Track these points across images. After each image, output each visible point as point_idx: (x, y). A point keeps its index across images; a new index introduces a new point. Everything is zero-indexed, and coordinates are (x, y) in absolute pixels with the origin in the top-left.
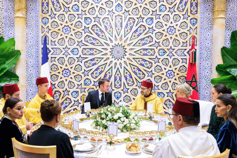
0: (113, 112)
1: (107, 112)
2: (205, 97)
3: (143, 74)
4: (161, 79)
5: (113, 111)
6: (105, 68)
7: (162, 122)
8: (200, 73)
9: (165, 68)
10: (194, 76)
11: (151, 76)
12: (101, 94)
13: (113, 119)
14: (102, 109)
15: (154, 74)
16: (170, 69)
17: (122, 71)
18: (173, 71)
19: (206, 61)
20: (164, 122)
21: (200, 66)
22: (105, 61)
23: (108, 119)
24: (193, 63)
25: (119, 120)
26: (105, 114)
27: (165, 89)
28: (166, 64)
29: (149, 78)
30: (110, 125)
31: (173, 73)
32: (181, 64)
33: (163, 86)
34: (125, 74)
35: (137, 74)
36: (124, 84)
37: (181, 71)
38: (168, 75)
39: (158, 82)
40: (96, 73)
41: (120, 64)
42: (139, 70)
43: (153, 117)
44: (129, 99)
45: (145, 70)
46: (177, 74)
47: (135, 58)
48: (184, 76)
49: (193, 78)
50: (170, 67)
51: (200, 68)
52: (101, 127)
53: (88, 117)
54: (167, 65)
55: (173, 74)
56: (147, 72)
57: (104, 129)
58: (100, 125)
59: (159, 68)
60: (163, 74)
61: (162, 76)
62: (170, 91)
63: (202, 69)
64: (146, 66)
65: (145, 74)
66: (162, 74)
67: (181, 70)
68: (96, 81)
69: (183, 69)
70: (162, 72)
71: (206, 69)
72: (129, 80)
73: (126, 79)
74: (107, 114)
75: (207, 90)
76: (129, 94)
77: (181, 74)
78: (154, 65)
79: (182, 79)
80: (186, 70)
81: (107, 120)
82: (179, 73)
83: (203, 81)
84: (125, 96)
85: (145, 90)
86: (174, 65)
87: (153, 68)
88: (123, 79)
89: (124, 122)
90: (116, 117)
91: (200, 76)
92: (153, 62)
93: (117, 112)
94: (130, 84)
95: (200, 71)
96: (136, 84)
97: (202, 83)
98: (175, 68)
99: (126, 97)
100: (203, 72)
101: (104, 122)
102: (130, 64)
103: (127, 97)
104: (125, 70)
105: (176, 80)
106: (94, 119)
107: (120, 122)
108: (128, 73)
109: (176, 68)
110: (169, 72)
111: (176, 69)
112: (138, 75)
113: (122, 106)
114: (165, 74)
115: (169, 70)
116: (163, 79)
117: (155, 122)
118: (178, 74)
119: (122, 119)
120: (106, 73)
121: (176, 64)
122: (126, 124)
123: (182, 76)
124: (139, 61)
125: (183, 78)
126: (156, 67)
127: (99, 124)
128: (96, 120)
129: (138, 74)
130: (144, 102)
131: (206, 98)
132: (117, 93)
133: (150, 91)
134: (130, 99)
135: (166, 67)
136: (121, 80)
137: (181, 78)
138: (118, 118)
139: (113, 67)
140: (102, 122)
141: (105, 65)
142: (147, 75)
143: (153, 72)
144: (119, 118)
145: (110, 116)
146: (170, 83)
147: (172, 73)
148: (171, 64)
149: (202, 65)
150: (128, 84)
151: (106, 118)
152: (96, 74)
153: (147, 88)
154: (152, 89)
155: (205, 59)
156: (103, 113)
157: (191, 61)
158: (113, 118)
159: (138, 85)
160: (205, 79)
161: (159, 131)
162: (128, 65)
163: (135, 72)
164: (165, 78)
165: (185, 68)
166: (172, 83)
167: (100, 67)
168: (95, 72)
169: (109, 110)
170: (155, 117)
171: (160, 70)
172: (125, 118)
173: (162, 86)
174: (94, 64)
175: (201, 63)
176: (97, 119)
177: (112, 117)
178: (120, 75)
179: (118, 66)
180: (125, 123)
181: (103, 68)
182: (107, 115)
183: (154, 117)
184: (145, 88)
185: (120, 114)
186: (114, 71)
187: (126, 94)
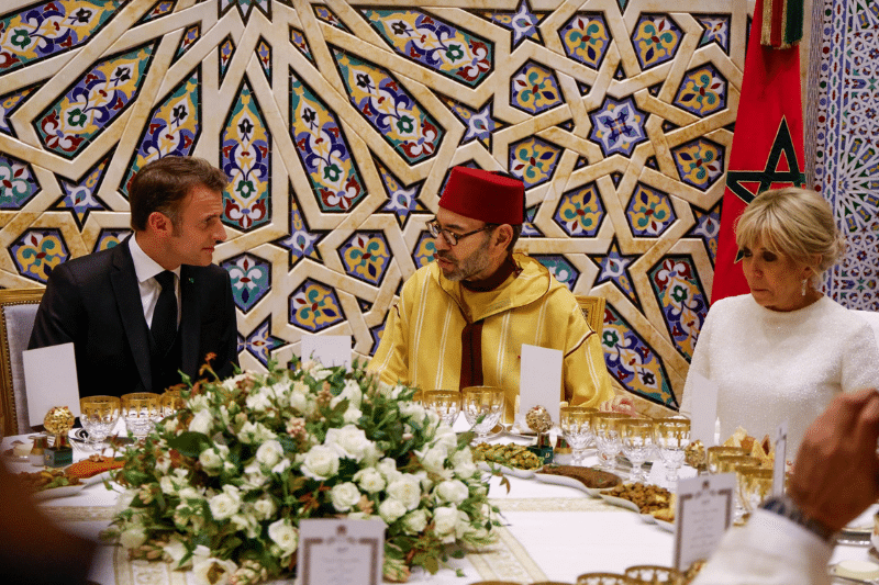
0: (294, 425)
1: (248, 427)
2: (851, 284)
3: (431, 123)
4: (553, 159)
5: (295, 413)
6: (149, 75)
7: (706, 496)
8: (822, 119)
9: (580, 84)
10: (783, 141)
11: (486, 141)
12: (157, 277)
13: (297, 484)
14: (198, 401)
15: (505, 124)
16: (620, 88)
17: (274, 98)
18: (641, 105)
19: (864, 31)
20: (722, 492)
21: (825, 68)
22: (141, 21)
23: (255, 478)
24: (784, 45)
25: (348, 486)
26: (232, 441)
27: (579, 230)
28: (591, 53)
29: (473, 151)
30: (318, 541)
31: (639, 118)
32: (689, 56)
33: (568, 213)
34: (301, 126)
35: (386, 121)
36: (293, 195)
37: (692, 103)
38: (604, 133)
39: (536, 179)
40: (78, 117)
41: (263, 48)
42: (400, 93)
43: (561, 442)
44: (329, 304)
45: (443, 98)
46: (666, 122)
47: (369, 7)
48: (709, 142)
49: (776, 151)
50: (620, 72)
51: (823, 84)
52: (202, 550)
53: (58, 463)
54: (594, 59)
55: (636, 127)
56: (459, 110)
57: (229, 565)
58: (184, 533)
59: (538, 81)
60: (568, 125)
61: (560, 136)
62: (615, 241)
63: (834, 88)
64: (449, 65)
65: (443, 122)
66: (562, 125)
67: (688, 97)
68: (75, 177)
69: (702, 91)
70: (562, 112)
71: (860, 91)
72: (330, 167)
73: (308, 163)
74: (242, 437)
75: (864, 236)
76: (329, 271)
77: (690, 127)
78: (507, 61)
79: (699, 163)
80: (724, 97)
81: (246, 487)
82: (674, 114)
83: (840, 171)
84: (302, 287)
85: (469, 240)
86: (647, 60)
87: (496, 85)
88: (286, 162)
89: (382, 496)
90: (318, 461)
91: (821, 136)
92: (501, 37)
93: (328, 419)
94: (333, 200)
95: (823, 102)
96: (376, 195)
97: (829, 186)
98: (651, 82)
99: (310, 288)
100: (842, 110)
101: (225, 504)
102: (331, 46)
103: (313, 295)
104: (300, 91)
105: (657, 167)
106: (138, 483)
107: (357, 499)
108: (322, 117)
109: (659, 85)
110: (613, 112)
111: (655, 88)
112: (397, 134)
113: (350, 370)
114: (583, 124)
115: (608, 98)
116: (569, 158)
117: (589, 484)
118: (668, 126)
119: (369, 478)
120: (157, 116)
121: (658, 54)
122: (402, 512)
123: (695, 141)
124: (401, 28)
125: (702, 155)
126: (522, 77)
127: (180, 521)
128: (156, 490)
129: (395, 127)
130: (462, 325)
131: (854, 290)
132: (240, 263)
133: (501, 248)
134: (335, 308)
135: (586, 75)
136: (266, 172)
137: (691, 151)
138: (335, 470)
139: (211, 72)
140: (206, 506)
141: (143, 55)
142: (455, 129)
143: (502, 109)
144: (349, 469)
145: (270, 452)
146: (616, 185)
147: (633, 120)
148: (621, 49)
149: (836, 60)
150: (322, 195)
151: (241, 471)
152: (76, 118)
153: (478, 223)
154: (517, 234)
155: (856, 21)
156: (212, 432)
157: (766, 30)
158: (296, 472)
159: (395, 204)
160: (850, 159)
161: (683, 568)
162: (323, 55)
163: (375, 112)
164: (584, 153)
165: (716, 80)
166: (627, 185)
167: (109, 70)
168: (66, 108)
169: (259, 407)
170: (577, 441)
171: (549, 95)
172: (390, 463)
173: (563, 209)
174: (59, 40)
175: (827, 44)
176: (166, 486)
177: (286, 463)
178: (257, 133)
179: (245, 61)
180: (391, 509)
181: (126, 77)
182: (245, 453)
183: (571, 441)
184: (462, 222)
185: (350, 440)
186: (217, 101)
187: (307, 267)
